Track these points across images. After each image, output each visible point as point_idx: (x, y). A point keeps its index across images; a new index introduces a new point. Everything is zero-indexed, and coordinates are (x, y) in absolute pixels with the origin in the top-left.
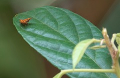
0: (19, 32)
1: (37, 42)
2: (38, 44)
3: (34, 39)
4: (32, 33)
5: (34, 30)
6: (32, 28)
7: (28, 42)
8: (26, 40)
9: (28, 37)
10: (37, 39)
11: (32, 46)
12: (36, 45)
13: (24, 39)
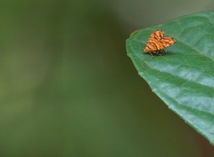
0: (141, 74)
1: (184, 99)
2: (186, 103)
3: (178, 90)
4: (173, 77)
5: (178, 71)
6: (173, 64)
7: (163, 99)
8: (158, 95)
9: (163, 85)
10: (186, 91)
11: (172, 107)
12: (183, 107)
13: (154, 90)
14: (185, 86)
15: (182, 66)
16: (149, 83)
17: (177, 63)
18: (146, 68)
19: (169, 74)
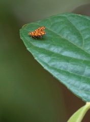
0: (28, 49)
1: (53, 63)
2: (54, 65)
3: (49, 58)
4: (47, 51)
5: (49, 47)
6: (47, 43)
7: (41, 63)
8: (38, 61)
9: (41, 56)
10: (54, 59)
11: (46, 68)
12: (52, 68)
13: (36, 58)
14: (54, 56)
15: (52, 44)
16: (33, 54)
17: (49, 43)
18: (31, 46)
19: (44, 49)
